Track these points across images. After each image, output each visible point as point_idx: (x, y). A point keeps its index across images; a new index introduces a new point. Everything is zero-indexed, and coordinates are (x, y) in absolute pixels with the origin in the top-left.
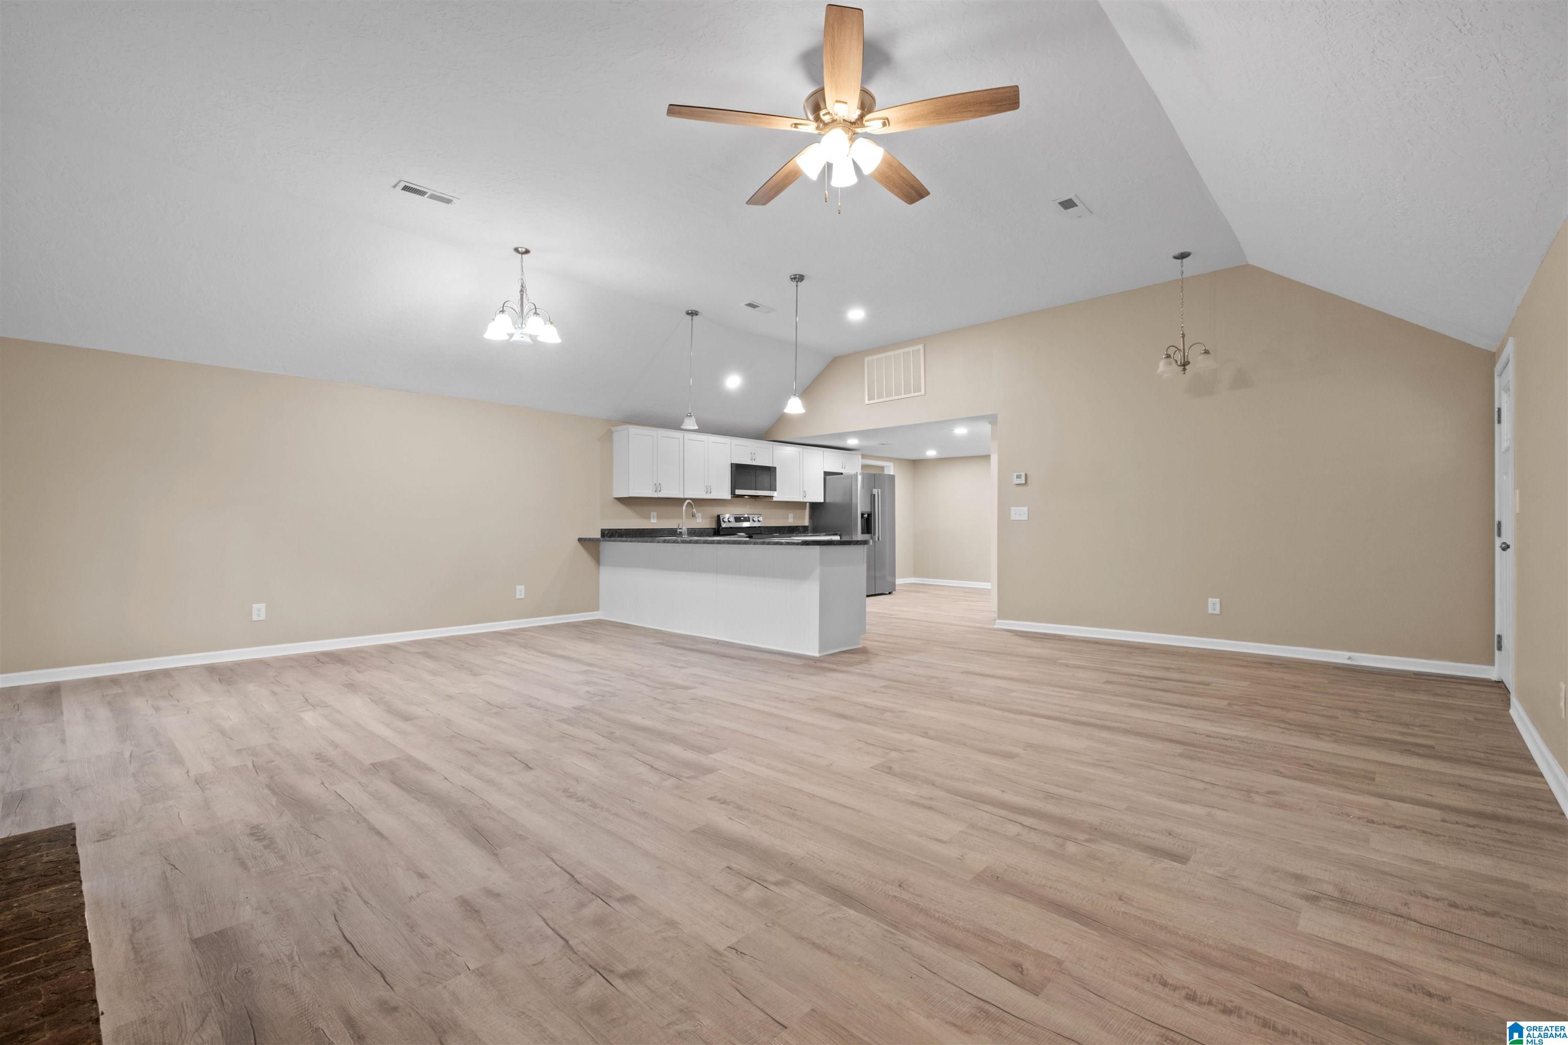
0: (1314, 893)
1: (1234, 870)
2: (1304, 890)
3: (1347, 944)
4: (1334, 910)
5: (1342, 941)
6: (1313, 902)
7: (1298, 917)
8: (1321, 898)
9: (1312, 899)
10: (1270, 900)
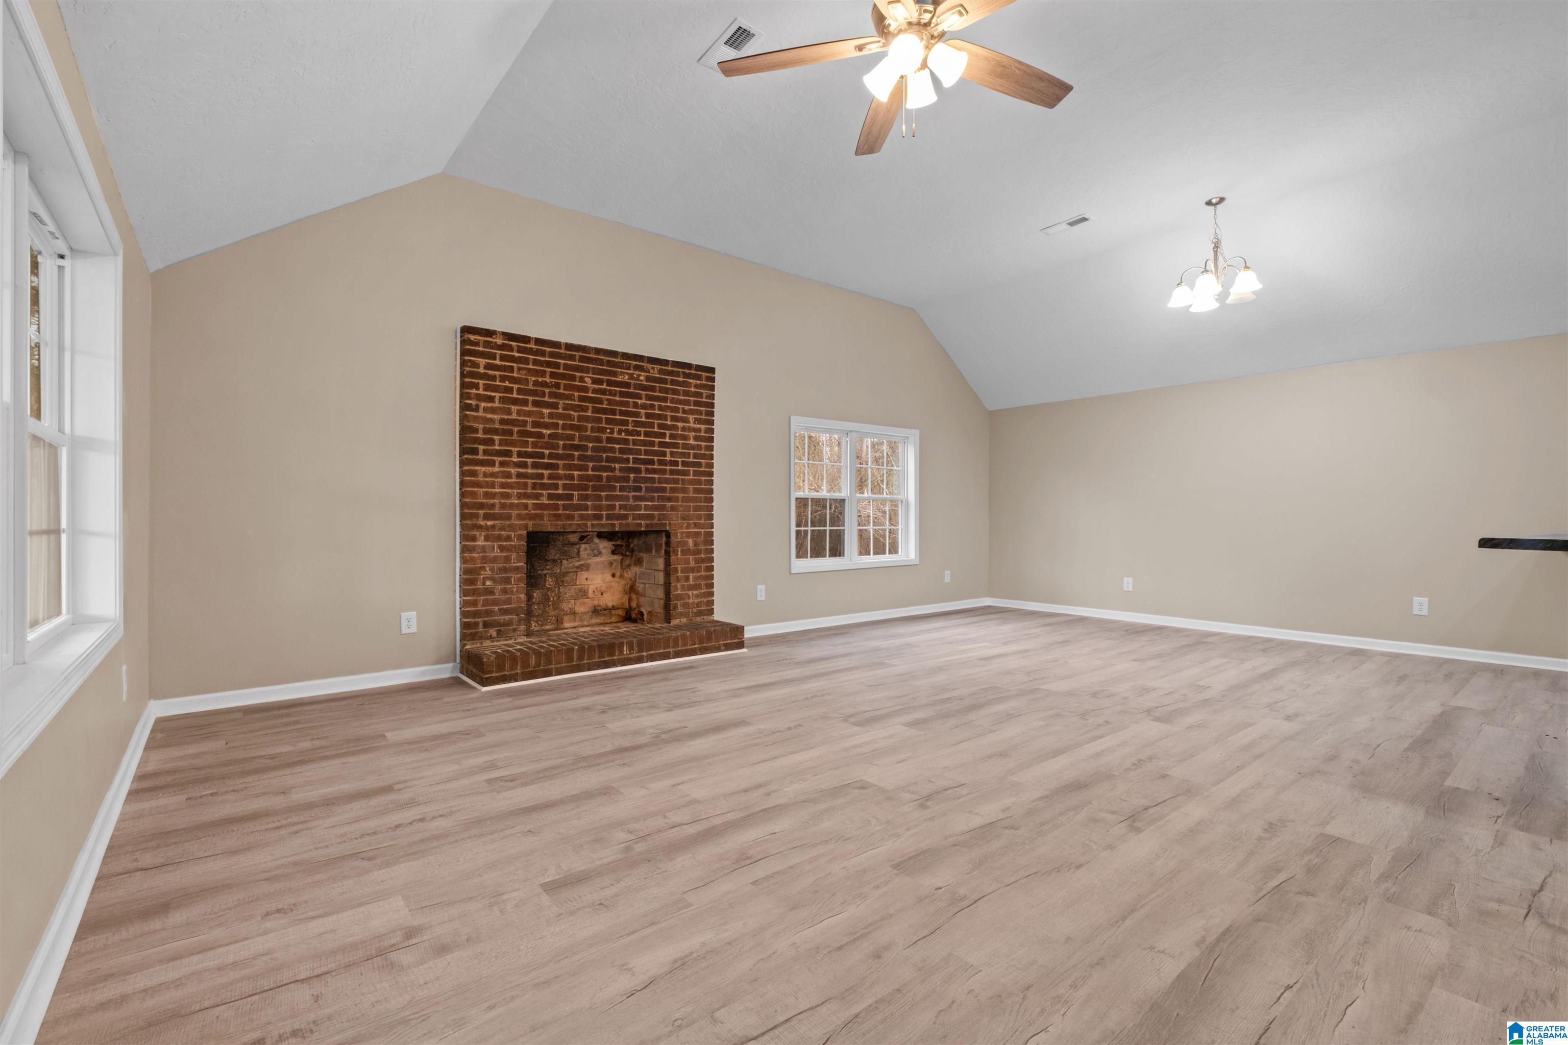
0: (414, 941)
1: (502, 912)
2: (425, 938)
3: (355, 910)
4: (384, 935)
5: (361, 909)
6: (407, 930)
7: (409, 906)
8: (404, 941)
9: (411, 933)
10: (442, 904)
